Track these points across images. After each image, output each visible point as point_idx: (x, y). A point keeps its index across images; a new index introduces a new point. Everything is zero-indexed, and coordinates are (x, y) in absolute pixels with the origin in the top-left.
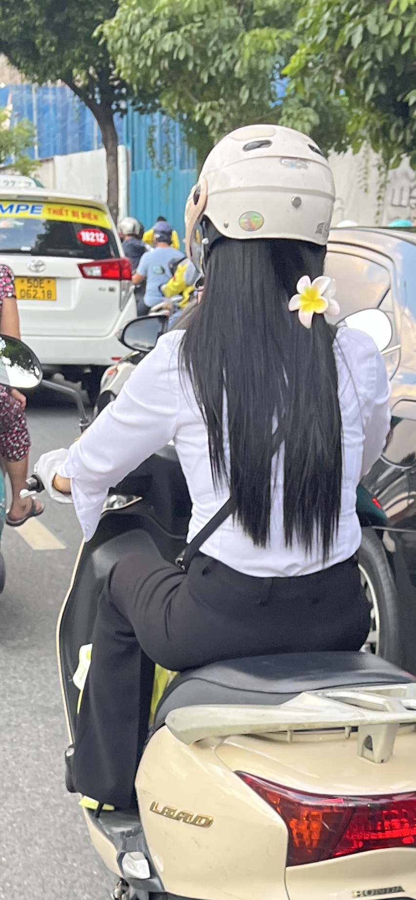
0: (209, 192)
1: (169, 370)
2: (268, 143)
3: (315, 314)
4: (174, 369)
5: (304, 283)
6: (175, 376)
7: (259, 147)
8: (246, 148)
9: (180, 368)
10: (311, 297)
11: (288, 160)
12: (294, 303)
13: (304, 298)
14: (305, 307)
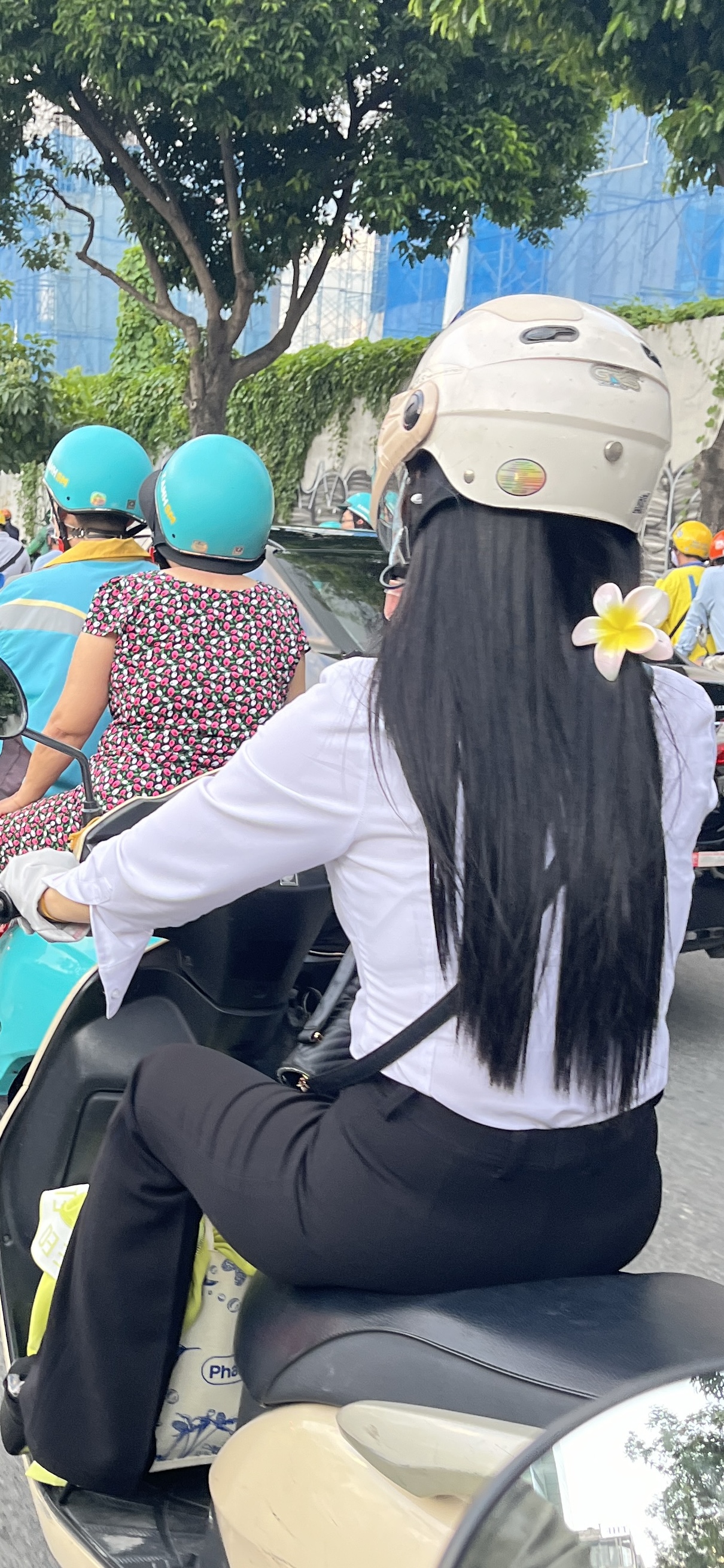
0: (440, 411)
1: (350, 730)
2: (569, 333)
3: (628, 654)
4: (359, 730)
5: (606, 596)
6: (361, 743)
7: (552, 338)
8: (528, 337)
9: (372, 729)
10: (621, 623)
11: (605, 370)
12: (584, 633)
13: (606, 624)
14: (608, 641)
